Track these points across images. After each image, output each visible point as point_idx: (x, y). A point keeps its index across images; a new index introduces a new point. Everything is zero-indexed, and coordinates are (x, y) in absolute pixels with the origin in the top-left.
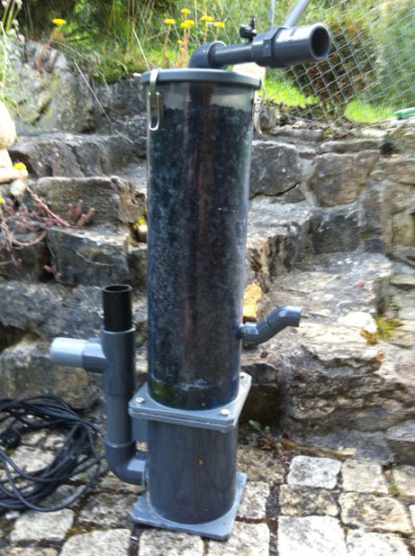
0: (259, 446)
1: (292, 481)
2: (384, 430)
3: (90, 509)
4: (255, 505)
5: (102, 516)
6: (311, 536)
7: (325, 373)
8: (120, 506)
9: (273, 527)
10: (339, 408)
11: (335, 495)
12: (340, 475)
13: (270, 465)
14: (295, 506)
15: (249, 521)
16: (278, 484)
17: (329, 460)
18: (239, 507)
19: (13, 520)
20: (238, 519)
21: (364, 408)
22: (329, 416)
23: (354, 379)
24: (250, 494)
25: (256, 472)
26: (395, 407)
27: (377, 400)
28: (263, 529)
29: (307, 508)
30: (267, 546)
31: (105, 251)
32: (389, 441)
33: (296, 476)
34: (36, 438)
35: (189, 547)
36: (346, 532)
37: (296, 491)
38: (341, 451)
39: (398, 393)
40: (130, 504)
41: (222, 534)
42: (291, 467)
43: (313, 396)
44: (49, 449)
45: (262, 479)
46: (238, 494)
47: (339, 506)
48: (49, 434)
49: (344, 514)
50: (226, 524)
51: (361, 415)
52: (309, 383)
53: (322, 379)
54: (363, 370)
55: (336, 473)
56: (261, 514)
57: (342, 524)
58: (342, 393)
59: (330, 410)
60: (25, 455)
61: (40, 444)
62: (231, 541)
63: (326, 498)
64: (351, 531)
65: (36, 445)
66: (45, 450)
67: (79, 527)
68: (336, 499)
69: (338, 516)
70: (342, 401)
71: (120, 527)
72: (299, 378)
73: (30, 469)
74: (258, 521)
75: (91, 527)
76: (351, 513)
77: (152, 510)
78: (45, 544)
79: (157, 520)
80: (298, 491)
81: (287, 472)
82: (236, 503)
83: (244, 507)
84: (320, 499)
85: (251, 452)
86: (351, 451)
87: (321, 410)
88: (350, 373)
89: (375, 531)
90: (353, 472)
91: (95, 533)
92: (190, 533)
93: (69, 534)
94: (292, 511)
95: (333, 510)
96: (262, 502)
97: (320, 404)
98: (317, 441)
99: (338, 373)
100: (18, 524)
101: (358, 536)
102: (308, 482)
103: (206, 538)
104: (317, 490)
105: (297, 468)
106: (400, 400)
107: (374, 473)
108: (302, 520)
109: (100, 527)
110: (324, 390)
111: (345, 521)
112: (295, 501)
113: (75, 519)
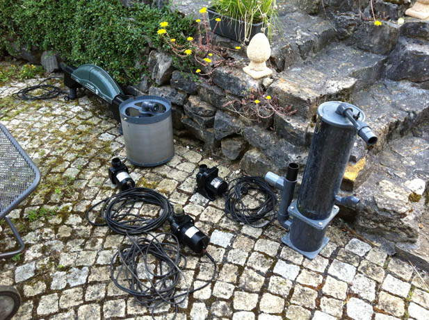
0: (341, 228)
1: (347, 248)
2: (396, 243)
3: (268, 231)
4: (328, 252)
5: (272, 235)
6: (342, 270)
7: (378, 212)
8: (279, 234)
9: (331, 262)
10: (379, 227)
11: (360, 259)
12: (368, 252)
13: (342, 238)
14: (343, 258)
15: (323, 257)
16: (341, 247)
17: (367, 245)
18: (321, 250)
19: (243, 225)
20: (319, 254)
21: (390, 231)
22: (373, 229)
23: (389, 219)
24: (328, 247)
25: (334, 239)
26: (404, 235)
27: (397, 230)
28: (326, 262)
29: (347, 260)
30: (325, 267)
31: (296, 132)
32: (396, 247)
33: (349, 246)
34: (253, 193)
35: (298, 257)
36: (356, 274)
37: (346, 252)
38: (375, 243)
39: (408, 230)
40: (282, 234)
41: (311, 258)
42: (350, 242)
43: (369, 219)
44: (258, 200)
45: (336, 242)
46: (323, 245)
47: (360, 264)
48: (259, 193)
49: (360, 267)
50: (314, 255)
51: (388, 233)
52: (369, 214)
53: (376, 214)
54: (396, 216)
55: (366, 251)
56: (328, 256)
57: (357, 270)
58: (382, 222)
59: (375, 227)
60: (248, 200)
61: (254, 196)
62: (313, 261)
63: (357, 259)
64: (358, 274)
65: (253, 196)
66: (256, 199)
67: (263, 236)
68: (361, 261)
69: (357, 267)
70: (381, 225)
71: (276, 241)
72: (366, 210)
73: (250, 207)
74: (326, 258)
75: (267, 238)
76: (363, 268)
77: (289, 240)
78: (251, 238)
79: (290, 244)
80: (347, 253)
81: (347, 243)
82: (321, 249)
83: (323, 251)
84: (354, 259)
85: (337, 230)
86: (379, 245)
87: (371, 225)
88: (389, 216)
89: (368, 277)
90: (374, 253)
91: (268, 241)
92: (300, 253)
93: (260, 238)
94: (341, 259)
95: (356, 265)
96: (331, 252)
97: (371, 223)
98: (365, 236)
99: (384, 214)
100: (244, 227)
101: (360, 277)
102: (353, 251)
103: (305, 257)
104: (354, 255)
105: (352, 243)
106: (407, 234)
107: (383, 257)
108: (342, 263)
109: (270, 239)
110: (375, 218)
111: (359, 270)
112: (344, 256)
113: (263, 233)
